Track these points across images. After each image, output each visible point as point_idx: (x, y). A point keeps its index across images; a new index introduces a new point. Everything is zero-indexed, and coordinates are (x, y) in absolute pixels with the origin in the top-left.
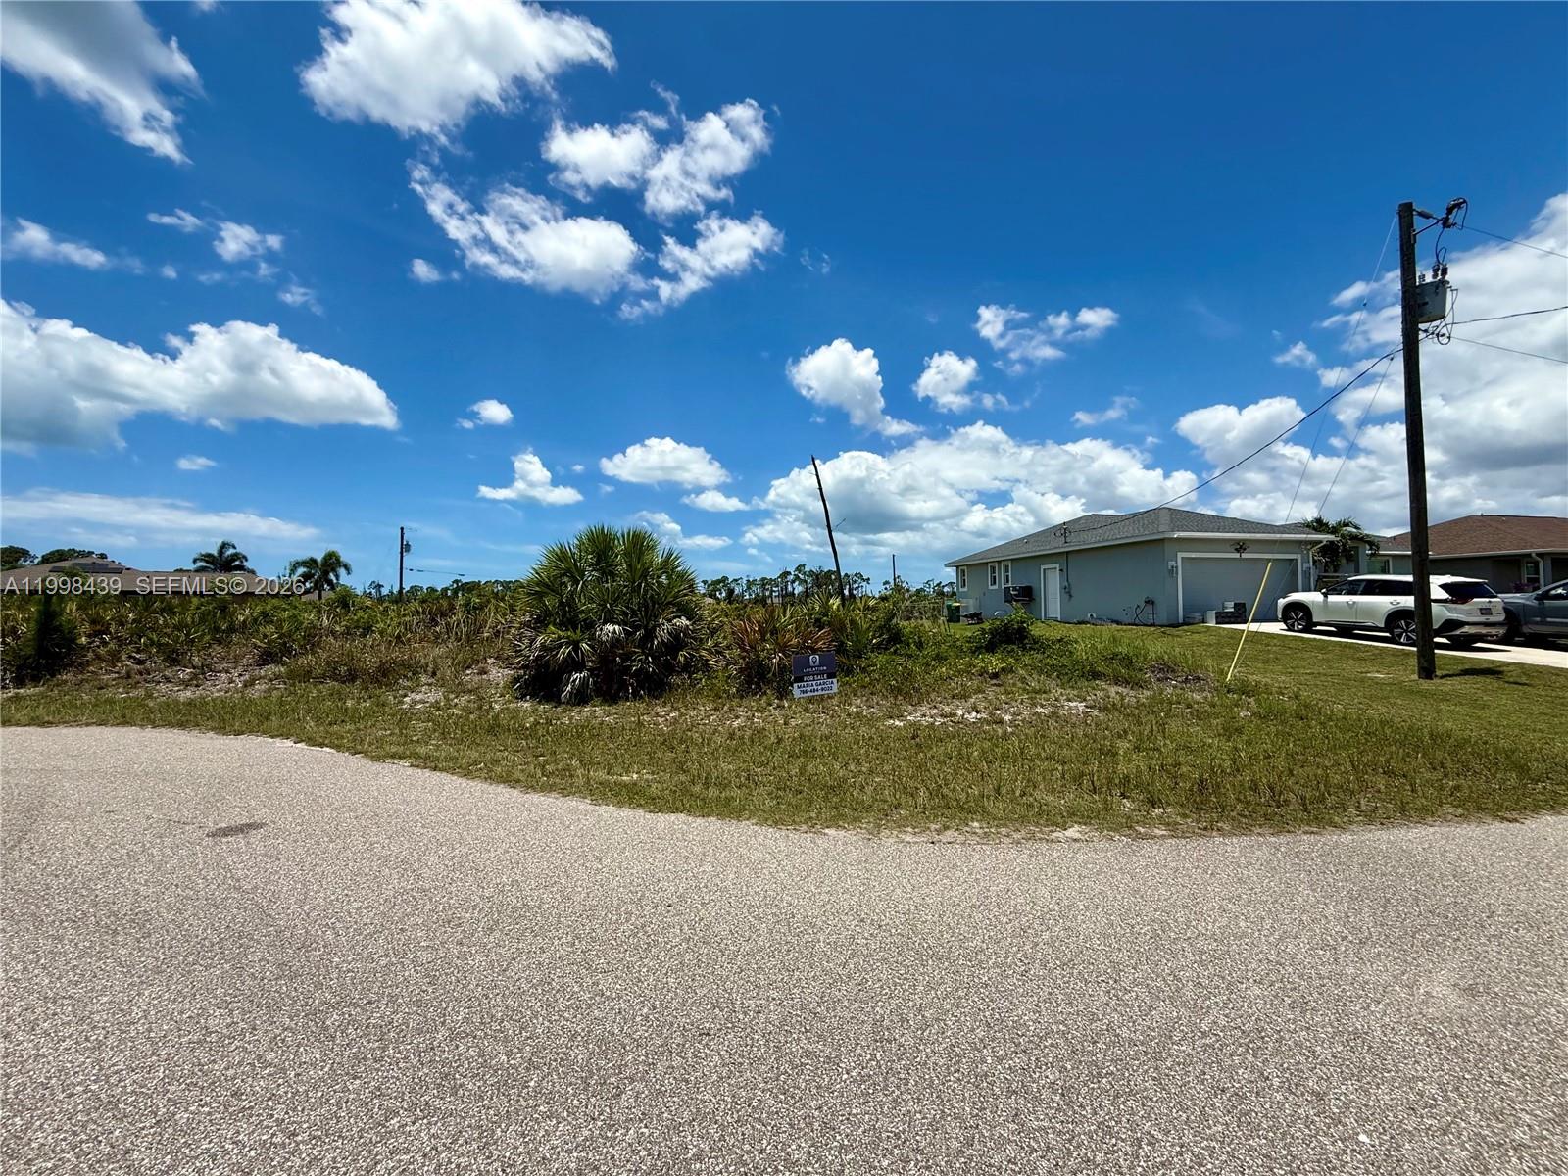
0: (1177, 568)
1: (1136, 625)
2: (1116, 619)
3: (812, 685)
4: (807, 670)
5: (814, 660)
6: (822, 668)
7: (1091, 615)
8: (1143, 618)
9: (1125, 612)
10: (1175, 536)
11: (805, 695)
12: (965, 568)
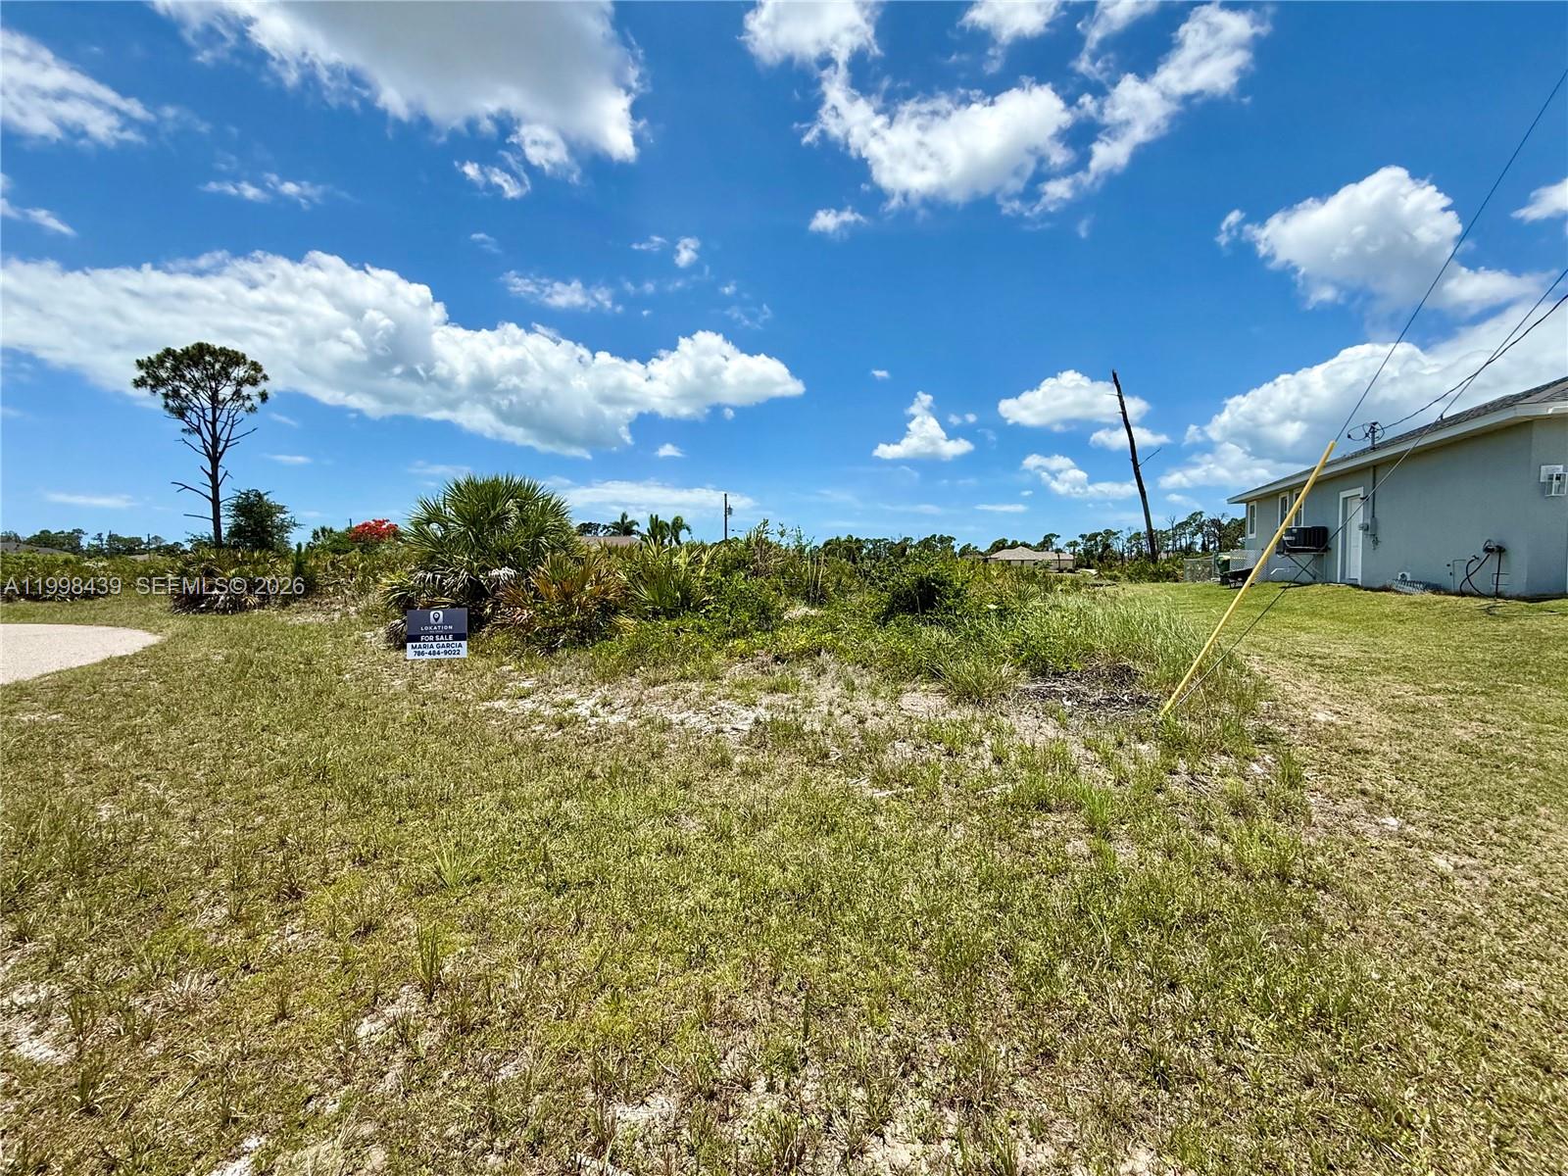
1: (1462, 594)
2: (1434, 581)
3: (432, 647)
4: (426, 628)
5: (436, 616)
6: (446, 627)
7: (1403, 576)
8: (1479, 581)
9: (1450, 569)
10: (1550, 411)
11: (424, 658)
12: (1255, 504)
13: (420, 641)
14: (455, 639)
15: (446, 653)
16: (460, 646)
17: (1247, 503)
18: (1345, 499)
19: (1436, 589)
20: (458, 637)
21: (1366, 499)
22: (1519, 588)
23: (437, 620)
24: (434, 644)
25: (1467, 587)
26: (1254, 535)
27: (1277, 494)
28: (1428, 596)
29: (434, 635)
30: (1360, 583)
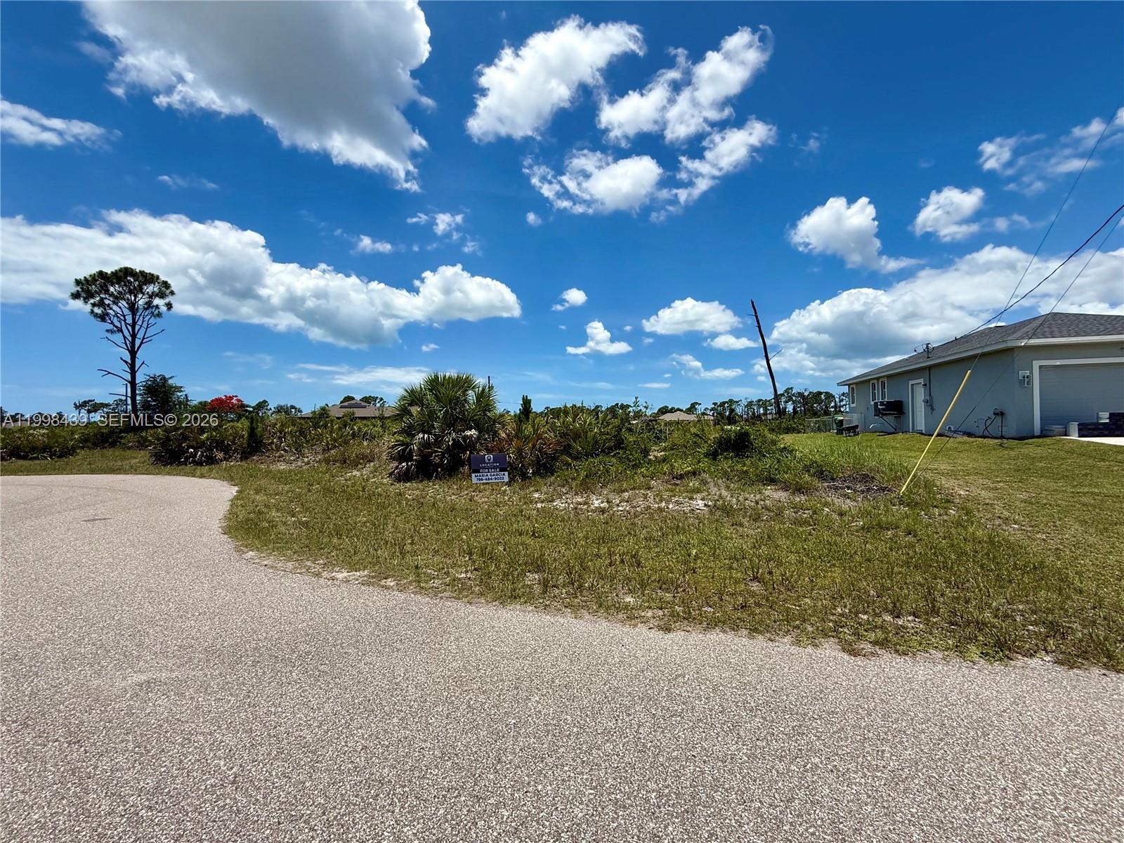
0: (1032, 377)
1: (983, 437)
2: (968, 431)
3: (487, 475)
4: (483, 465)
5: (489, 458)
6: (495, 464)
7: (949, 428)
8: (993, 430)
9: (976, 424)
10: (1023, 344)
11: (481, 482)
12: (854, 386)
13: (480, 472)
14: (501, 471)
15: (496, 479)
16: (504, 474)
17: (849, 385)
18: (912, 385)
19: (970, 435)
21: (925, 385)
22: (1014, 434)
23: (489, 460)
24: (489, 474)
25: (986, 433)
26: (854, 405)
27: (869, 381)
28: (966, 438)
29: (488, 469)
30: (924, 432)
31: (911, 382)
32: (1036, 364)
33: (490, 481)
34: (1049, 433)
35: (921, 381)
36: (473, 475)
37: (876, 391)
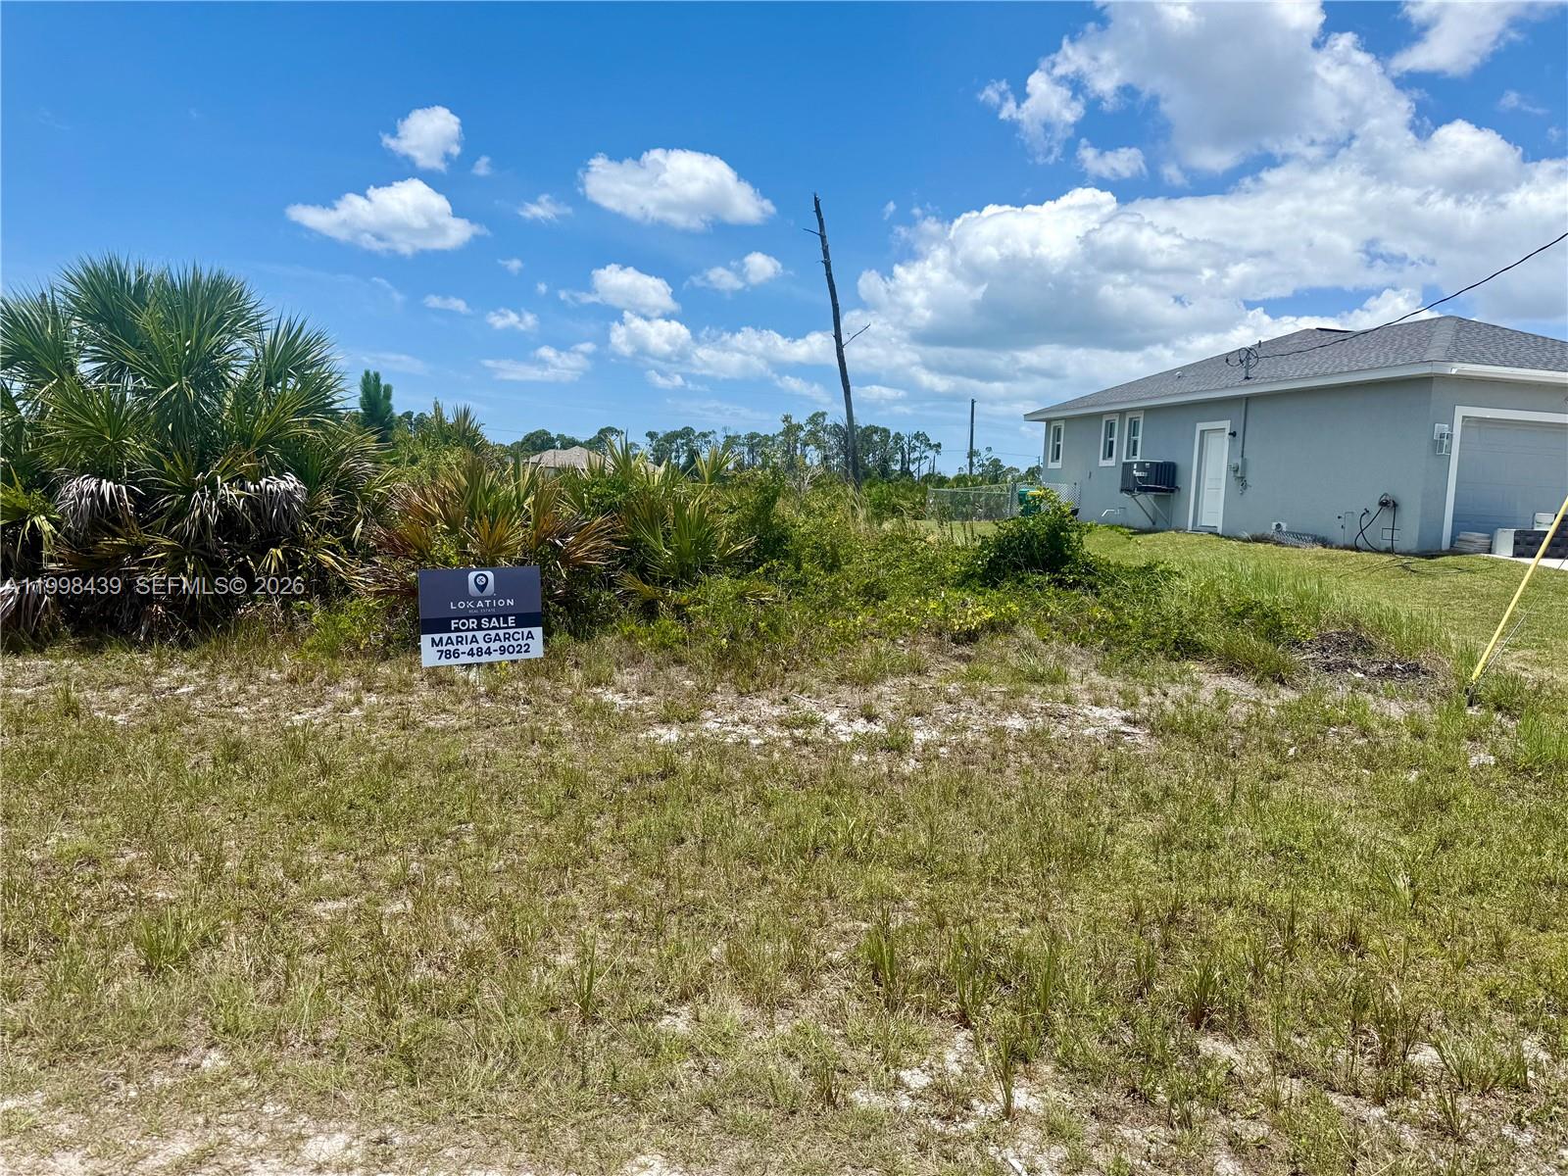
0: (1450, 437)
1: (1357, 549)
2: (1321, 534)
3: (474, 640)
4: (462, 605)
6: (501, 603)
7: (1278, 526)
8: (1373, 536)
9: (1341, 522)
10: (1454, 372)
11: (453, 661)
12: (1062, 424)
13: (449, 631)
14: (519, 624)
15: (503, 650)
16: (530, 636)
17: (1048, 422)
18: (1202, 432)
19: (1325, 543)
20: (524, 621)
21: (1233, 434)
22: (1412, 546)
24: (480, 635)
25: (1360, 542)
26: (1058, 465)
27: (1100, 415)
28: (1318, 549)
29: (479, 618)
30: (1220, 531)
31: (1200, 426)
32: (1461, 411)
33: (485, 659)
34: (1466, 547)
35: (1226, 425)
36: (425, 640)
37: (1115, 439)
